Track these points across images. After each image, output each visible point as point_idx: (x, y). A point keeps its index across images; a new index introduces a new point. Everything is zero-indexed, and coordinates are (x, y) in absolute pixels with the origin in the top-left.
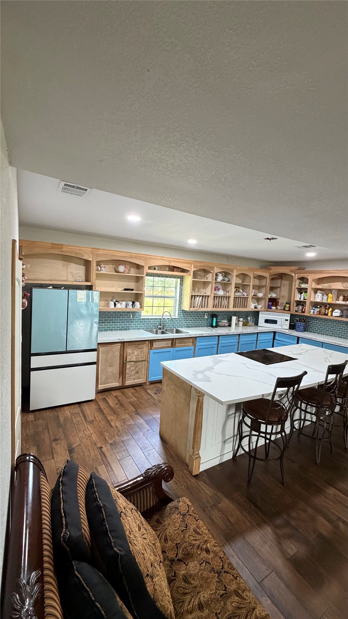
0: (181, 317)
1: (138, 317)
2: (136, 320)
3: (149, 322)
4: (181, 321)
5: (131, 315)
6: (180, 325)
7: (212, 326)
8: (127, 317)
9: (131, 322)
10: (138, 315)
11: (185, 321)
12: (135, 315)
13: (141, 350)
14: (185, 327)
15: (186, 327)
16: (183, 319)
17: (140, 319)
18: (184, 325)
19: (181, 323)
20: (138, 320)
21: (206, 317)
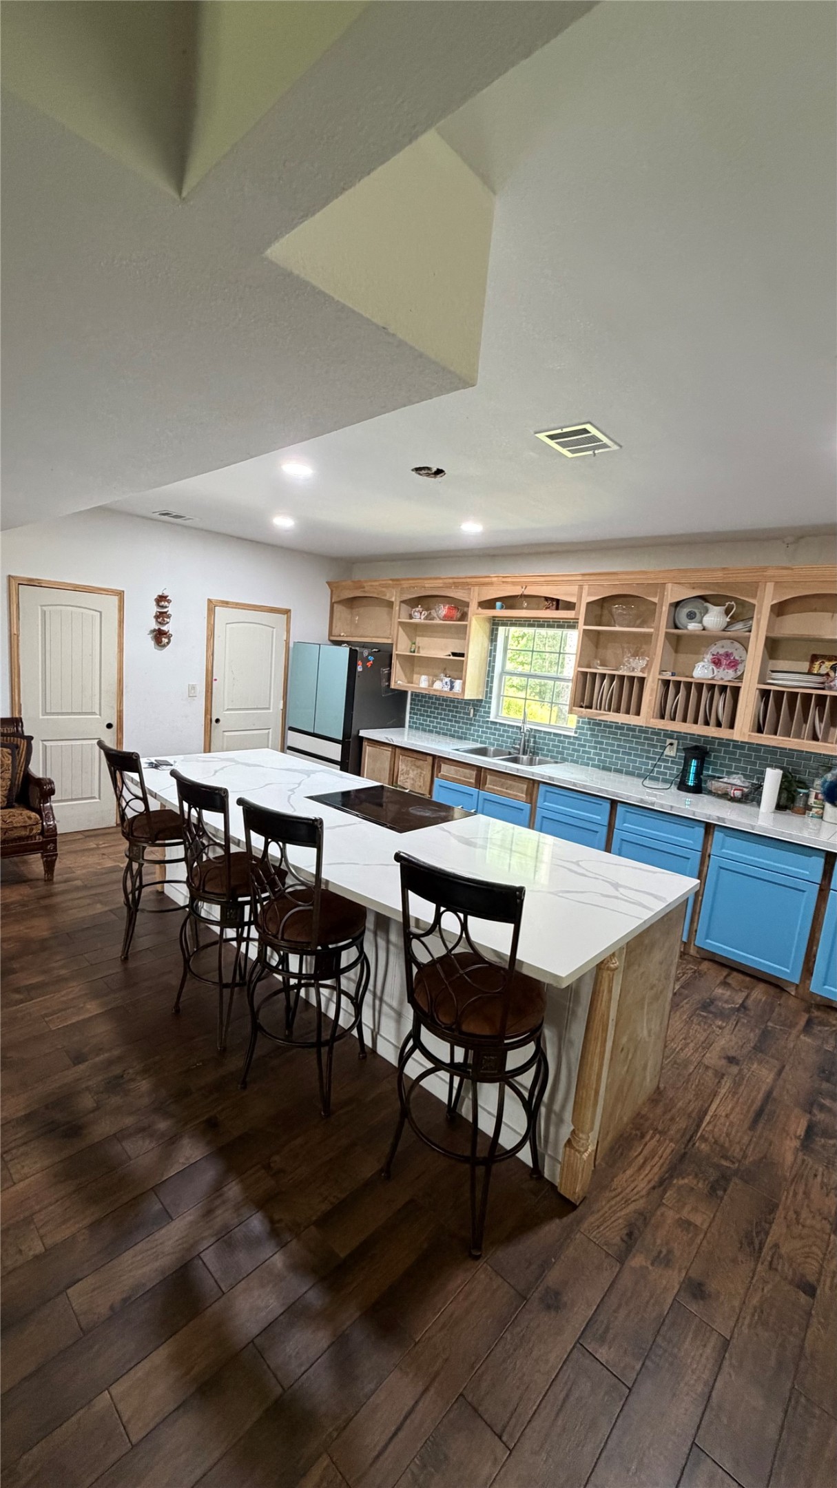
0: (585, 735)
1: (483, 717)
2: (479, 721)
3: (504, 731)
4: (584, 746)
5: (472, 711)
6: (578, 757)
7: (683, 786)
8: (464, 713)
9: (471, 725)
10: (485, 712)
11: (595, 748)
12: (478, 711)
13: (419, 771)
14: (593, 766)
15: (598, 767)
16: (590, 742)
17: (488, 721)
18: (593, 760)
19: (584, 752)
20: (483, 722)
21: (670, 752)
